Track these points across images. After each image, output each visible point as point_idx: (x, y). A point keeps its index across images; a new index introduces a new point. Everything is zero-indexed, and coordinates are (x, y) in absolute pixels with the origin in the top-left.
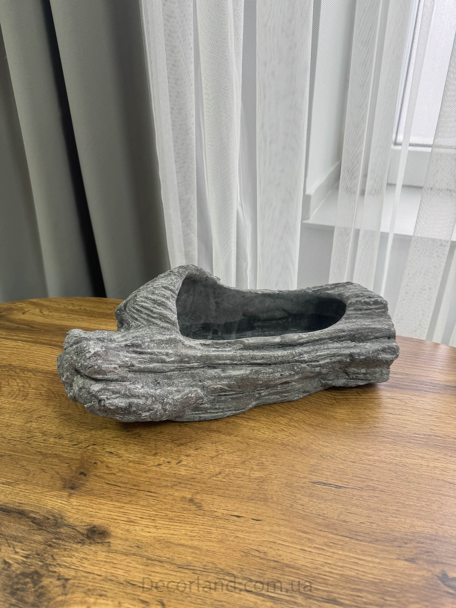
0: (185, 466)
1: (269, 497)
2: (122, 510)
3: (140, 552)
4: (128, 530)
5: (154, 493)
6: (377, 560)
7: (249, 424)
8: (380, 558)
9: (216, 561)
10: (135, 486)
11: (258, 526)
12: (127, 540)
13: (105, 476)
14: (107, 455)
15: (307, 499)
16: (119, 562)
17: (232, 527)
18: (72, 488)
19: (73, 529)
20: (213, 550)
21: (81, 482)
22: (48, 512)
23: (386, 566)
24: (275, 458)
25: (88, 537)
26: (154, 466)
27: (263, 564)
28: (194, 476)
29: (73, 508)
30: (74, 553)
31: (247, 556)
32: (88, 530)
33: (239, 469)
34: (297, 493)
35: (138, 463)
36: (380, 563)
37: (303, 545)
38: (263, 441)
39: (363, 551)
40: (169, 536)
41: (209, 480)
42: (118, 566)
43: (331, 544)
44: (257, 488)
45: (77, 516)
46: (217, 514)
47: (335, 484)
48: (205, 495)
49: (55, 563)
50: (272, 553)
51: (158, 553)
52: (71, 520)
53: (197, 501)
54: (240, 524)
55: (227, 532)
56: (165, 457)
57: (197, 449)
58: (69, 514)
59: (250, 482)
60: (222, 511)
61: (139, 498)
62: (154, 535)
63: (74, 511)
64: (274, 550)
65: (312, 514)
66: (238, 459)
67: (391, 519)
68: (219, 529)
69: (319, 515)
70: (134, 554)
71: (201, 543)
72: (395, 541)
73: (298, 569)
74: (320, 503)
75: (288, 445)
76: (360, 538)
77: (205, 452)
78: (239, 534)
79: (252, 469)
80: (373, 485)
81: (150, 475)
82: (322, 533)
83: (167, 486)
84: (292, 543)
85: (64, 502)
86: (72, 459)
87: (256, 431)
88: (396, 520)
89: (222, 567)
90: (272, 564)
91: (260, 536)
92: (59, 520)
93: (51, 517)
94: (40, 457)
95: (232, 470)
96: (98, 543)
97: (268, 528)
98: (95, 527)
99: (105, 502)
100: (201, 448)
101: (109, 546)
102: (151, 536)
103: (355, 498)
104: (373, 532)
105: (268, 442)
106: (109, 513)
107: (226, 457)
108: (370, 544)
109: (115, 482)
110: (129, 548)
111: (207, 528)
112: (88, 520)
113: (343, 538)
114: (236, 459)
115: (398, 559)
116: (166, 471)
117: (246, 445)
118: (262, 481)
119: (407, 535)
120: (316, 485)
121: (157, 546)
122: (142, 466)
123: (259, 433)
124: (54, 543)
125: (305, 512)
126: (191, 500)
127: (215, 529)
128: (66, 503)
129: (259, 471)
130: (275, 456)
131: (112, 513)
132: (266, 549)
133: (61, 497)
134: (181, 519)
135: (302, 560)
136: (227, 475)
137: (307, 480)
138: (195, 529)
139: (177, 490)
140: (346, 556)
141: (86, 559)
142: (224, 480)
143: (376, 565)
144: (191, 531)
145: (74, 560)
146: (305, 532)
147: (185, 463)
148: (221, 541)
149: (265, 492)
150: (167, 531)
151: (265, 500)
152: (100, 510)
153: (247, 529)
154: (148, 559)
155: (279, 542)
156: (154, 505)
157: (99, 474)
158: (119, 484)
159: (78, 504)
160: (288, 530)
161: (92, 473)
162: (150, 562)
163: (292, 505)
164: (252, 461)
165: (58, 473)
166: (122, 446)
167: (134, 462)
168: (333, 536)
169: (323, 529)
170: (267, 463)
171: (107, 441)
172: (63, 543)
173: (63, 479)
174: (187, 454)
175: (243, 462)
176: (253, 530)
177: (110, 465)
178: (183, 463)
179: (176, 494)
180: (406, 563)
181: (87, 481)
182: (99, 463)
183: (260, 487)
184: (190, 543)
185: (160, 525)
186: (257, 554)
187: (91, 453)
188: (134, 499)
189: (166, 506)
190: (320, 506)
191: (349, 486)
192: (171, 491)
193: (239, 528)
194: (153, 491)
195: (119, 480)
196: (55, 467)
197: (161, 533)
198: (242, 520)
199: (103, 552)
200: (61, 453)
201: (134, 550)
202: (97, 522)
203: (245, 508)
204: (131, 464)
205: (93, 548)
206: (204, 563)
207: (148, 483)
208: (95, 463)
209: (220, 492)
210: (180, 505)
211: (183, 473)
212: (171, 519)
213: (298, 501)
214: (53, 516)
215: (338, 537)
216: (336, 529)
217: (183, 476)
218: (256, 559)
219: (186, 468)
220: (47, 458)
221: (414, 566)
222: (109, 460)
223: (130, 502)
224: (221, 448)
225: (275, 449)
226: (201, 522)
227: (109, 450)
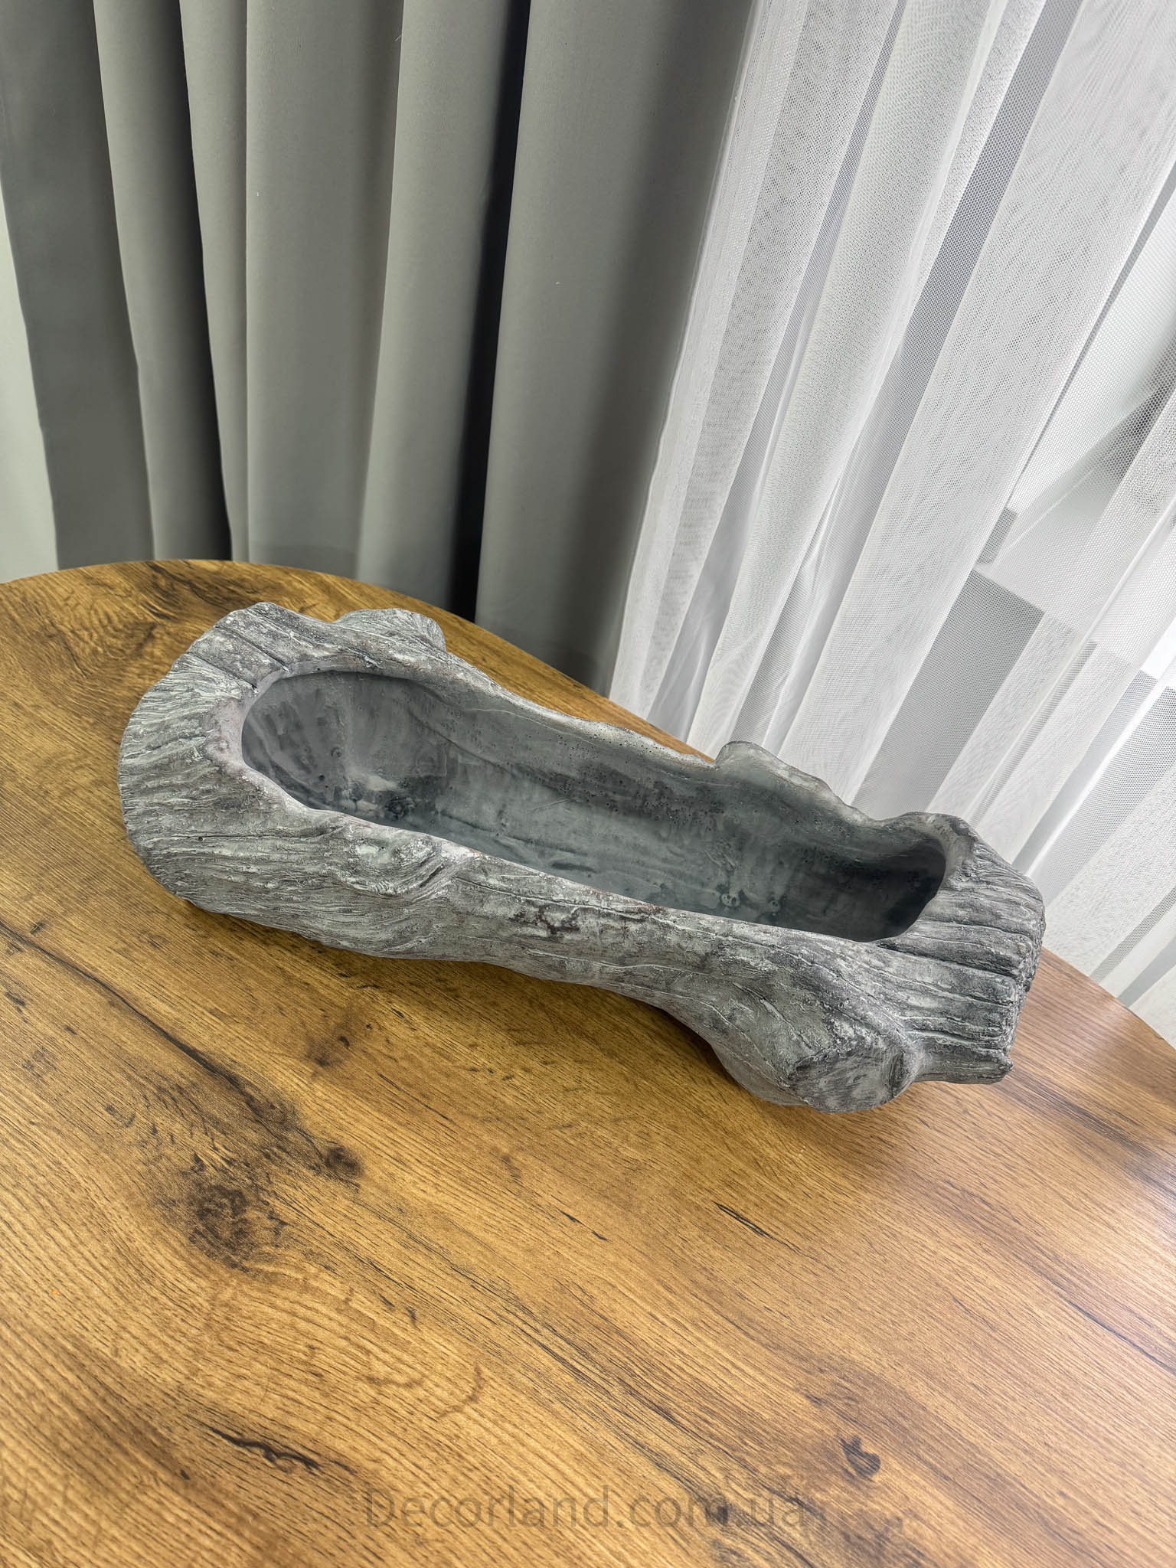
0: (516, 1088)
1: (636, 1203)
2: (391, 1135)
3: (400, 1219)
4: (391, 1175)
5: (451, 1121)
6: (763, 1379)
7: (654, 1046)
8: (768, 1377)
9: (512, 1281)
10: (424, 1096)
11: (597, 1248)
12: (386, 1191)
13: (379, 1059)
14: (392, 1016)
15: (695, 1232)
16: (366, 1225)
17: (556, 1233)
18: (322, 1062)
19: (308, 1140)
20: (514, 1261)
21: (337, 1055)
22: (274, 1094)
23: (773, 1393)
24: (673, 1133)
25: (328, 1164)
26: (465, 1069)
27: (582, 1314)
28: (526, 1115)
29: (315, 1102)
30: (301, 1183)
31: (562, 1291)
32: (332, 1151)
33: (604, 1131)
34: (686, 1216)
35: (441, 1055)
36: (763, 1385)
37: (656, 1308)
38: (666, 1091)
39: (747, 1355)
40: (453, 1210)
41: (548, 1133)
42: (362, 1231)
43: (702, 1325)
44: (622, 1178)
45: (318, 1119)
46: (539, 1200)
47: (756, 1223)
48: (531, 1158)
49: (269, 1189)
50: (602, 1302)
51: (429, 1232)
52: (308, 1123)
53: (516, 1164)
54: (571, 1234)
55: (545, 1239)
56: (489, 1057)
57: (546, 1063)
58: (307, 1111)
59: (614, 1162)
60: (551, 1198)
61: (425, 1122)
62: (431, 1199)
63: (315, 1108)
64: (609, 1298)
65: (694, 1261)
66: (610, 1111)
67: (821, 1321)
68: (534, 1229)
69: (705, 1269)
70: (391, 1220)
71: (498, 1242)
72: (806, 1361)
73: (633, 1344)
74: (714, 1248)
75: (707, 1117)
76: (752, 1332)
77: (557, 1073)
78: (565, 1253)
79: (626, 1139)
80: (820, 1250)
81: (453, 1085)
82: (694, 1301)
83: (474, 1117)
84: (641, 1298)
85: (302, 1085)
86: (332, 1004)
87: (660, 1066)
88: (827, 1326)
89: (517, 1293)
90: (597, 1320)
91: (594, 1267)
92: (289, 1117)
93: (276, 1105)
94: (279, 981)
95: (592, 1127)
96: (341, 1180)
97: (612, 1259)
98: (341, 1149)
99: (367, 1108)
100: (553, 1062)
101: (357, 1191)
102: (425, 1200)
103: (778, 1262)
104: (779, 1331)
105: (674, 1097)
106: (370, 1133)
107: (589, 1097)
108: (764, 1350)
109: (393, 1076)
110: (386, 1208)
111: (517, 1219)
112: (334, 1133)
113: (725, 1322)
114: (607, 1109)
115: (797, 1390)
116: (482, 1086)
117: (633, 1087)
118: (636, 1169)
119: (830, 1358)
120: (723, 1213)
121: (429, 1219)
122: (445, 1063)
123: (664, 1071)
124: (275, 1154)
125: (683, 1252)
126: (506, 1159)
127: (528, 1226)
128: (306, 1088)
129: (636, 1148)
130: (675, 1128)
131: (374, 1135)
132: (596, 1292)
133: (300, 1073)
134: (480, 1187)
135: (644, 1331)
136: (581, 1135)
137: (711, 1198)
138: (497, 1214)
139: (489, 1131)
140: (716, 1352)
141: (318, 1200)
142: (572, 1142)
143: (756, 1386)
144: (490, 1215)
145: (299, 1195)
146: (669, 1289)
147: (518, 1084)
148: (530, 1251)
149: (632, 1192)
150: (452, 1201)
151: (627, 1207)
152: (357, 1120)
153: (579, 1246)
154: (410, 1236)
155: (621, 1288)
156: (444, 1145)
157: (370, 1051)
158: (399, 1084)
159: (325, 1097)
160: (642, 1274)
161: (358, 1045)
162: (412, 1242)
163: (668, 1233)
164: (633, 1124)
165: (303, 1024)
166: (421, 1007)
167: (433, 1047)
168: (711, 1313)
169: (700, 1295)
170: (656, 1138)
171: (398, 987)
172: (288, 1159)
173: (310, 1040)
174: (527, 1066)
175: (616, 1121)
176: (587, 1252)
177: (393, 1040)
178: (515, 1081)
179: (486, 1138)
180: (806, 1402)
181: (348, 1057)
182: (375, 1029)
183: (627, 1180)
184: (481, 1234)
185: (444, 1185)
186: (579, 1294)
187: (367, 1003)
188: (415, 1120)
189: (464, 1155)
190: (712, 1252)
191: (776, 1237)
192: (479, 1130)
193: (567, 1239)
194: (451, 1117)
195: (400, 1075)
196: (300, 1009)
197: (442, 1200)
198: (576, 1227)
199: (345, 1198)
200: (316, 985)
201: (393, 1214)
202: (348, 1142)
203: (589, 1207)
204: (428, 1051)
205: (332, 1184)
206: (493, 1277)
207: (446, 1099)
208: (368, 1026)
209: (559, 1162)
210: (486, 1161)
211: (508, 1102)
212: (464, 1182)
213: (680, 1230)
214: (281, 1104)
215: (717, 1317)
216: (720, 1303)
217: (506, 1106)
218: (574, 1302)
219: (516, 1094)
220: (291, 985)
221: (815, 1410)
222: (393, 1029)
223: (406, 1125)
224: (588, 1078)
225: (680, 1116)
226: (510, 1204)
227: (397, 1007)
